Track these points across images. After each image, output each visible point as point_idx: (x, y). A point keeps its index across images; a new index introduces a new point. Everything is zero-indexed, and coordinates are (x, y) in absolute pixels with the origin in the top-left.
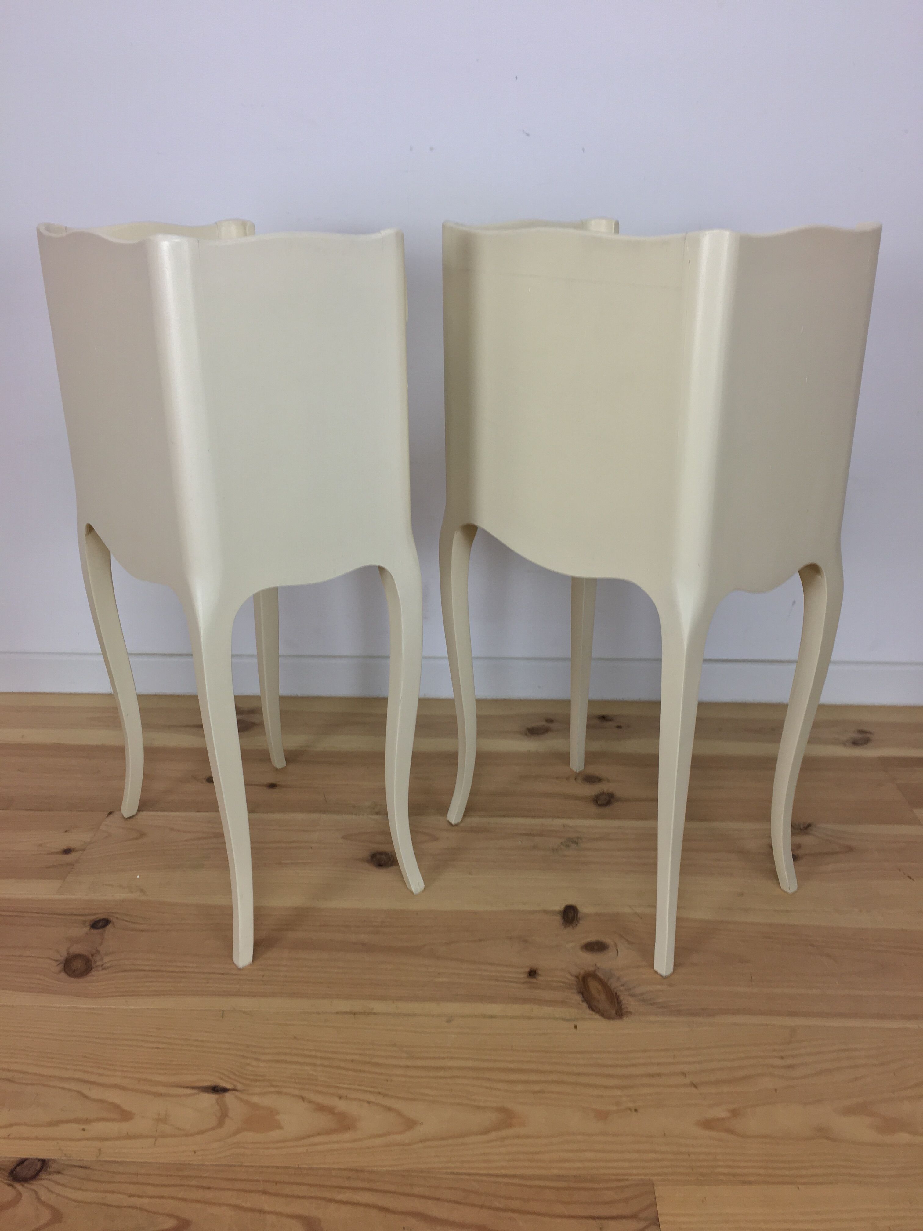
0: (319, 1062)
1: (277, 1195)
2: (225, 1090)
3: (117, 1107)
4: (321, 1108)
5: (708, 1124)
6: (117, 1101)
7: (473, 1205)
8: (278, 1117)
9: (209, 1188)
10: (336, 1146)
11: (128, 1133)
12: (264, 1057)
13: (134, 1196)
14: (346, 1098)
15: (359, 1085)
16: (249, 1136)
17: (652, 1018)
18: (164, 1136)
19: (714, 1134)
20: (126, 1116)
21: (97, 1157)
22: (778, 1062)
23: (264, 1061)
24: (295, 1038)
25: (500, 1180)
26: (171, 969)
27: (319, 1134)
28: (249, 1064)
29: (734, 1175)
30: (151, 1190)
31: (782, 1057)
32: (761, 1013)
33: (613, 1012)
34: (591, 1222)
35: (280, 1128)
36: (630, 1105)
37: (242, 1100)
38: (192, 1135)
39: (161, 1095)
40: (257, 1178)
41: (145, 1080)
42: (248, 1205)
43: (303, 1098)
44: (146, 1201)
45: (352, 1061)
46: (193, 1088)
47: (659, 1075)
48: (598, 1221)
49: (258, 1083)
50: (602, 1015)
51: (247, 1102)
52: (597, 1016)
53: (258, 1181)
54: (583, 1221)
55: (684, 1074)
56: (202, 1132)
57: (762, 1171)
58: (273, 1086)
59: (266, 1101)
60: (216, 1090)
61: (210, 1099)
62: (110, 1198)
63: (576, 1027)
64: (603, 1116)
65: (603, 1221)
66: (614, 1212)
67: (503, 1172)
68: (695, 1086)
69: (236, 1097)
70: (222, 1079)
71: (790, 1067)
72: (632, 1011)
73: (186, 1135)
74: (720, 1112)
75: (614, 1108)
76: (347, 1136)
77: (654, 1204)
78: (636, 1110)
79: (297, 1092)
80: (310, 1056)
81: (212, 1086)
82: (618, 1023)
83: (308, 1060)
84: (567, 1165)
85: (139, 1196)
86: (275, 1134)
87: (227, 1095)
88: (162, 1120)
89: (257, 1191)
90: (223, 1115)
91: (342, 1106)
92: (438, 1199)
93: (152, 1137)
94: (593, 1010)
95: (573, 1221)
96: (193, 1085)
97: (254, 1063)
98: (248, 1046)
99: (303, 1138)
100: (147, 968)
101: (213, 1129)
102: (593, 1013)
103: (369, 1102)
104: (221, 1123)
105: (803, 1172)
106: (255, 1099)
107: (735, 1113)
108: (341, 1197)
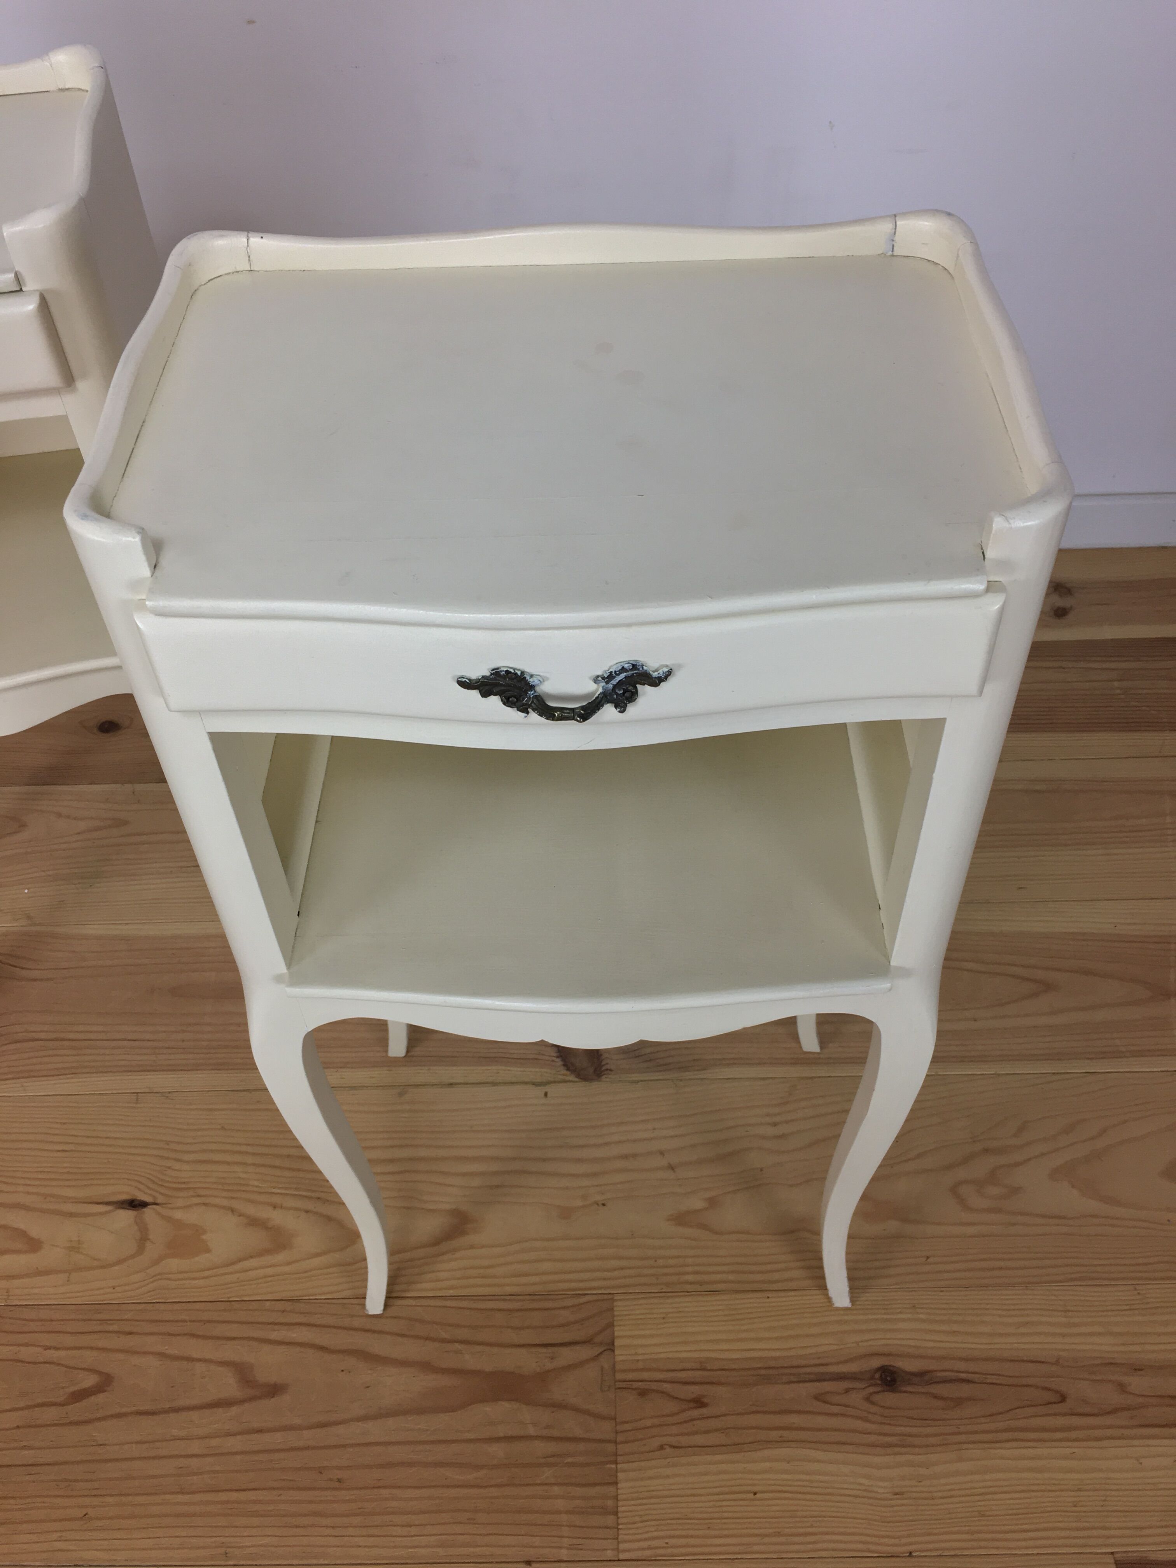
0: (250, 1160)
1: (205, 1337)
2: (144, 1205)
3: (22, 1234)
4: (254, 1222)
5: (680, 1219)
6: (22, 1226)
7: (417, 1337)
8: (204, 1237)
9: (131, 1333)
10: (270, 1271)
11: (37, 1268)
12: (187, 1157)
13: (49, 1348)
14: (281, 1207)
15: (296, 1189)
16: (174, 1264)
17: (636, 1077)
18: (79, 1269)
19: (688, 1231)
20: (34, 1245)
21: (6, 1300)
22: (770, 1131)
23: (188, 1162)
24: (223, 1128)
25: (449, 1303)
26: (71, 1036)
27: (252, 1257)
28: (169, 1168)
29: (701, 1283)
30: (69, 1340)
31: (775, 1124)
32: (761, 1063)
33: (591, 1070)
34: (544, 1350)
35: (208, 1250)
36: (599, 1198)
37: (163, 1217)
38: (111, 1265)
39: (71, 1215)
40: (183, 1317)
41: (53, 1196)
42: (174, 1352)
43: (232, 1210)
44: (63, 1353)
45: (289, 1156)
46: (108, 1203)
47: (634, 1156)
48: (550, 1350)
49: (181, 1194)
50: (578, 1076)
51: (169, 1219)
52: (572, 1078)
53: (185, 1321)
54: (534, 1350)
55: (662, 1153)
56: (120, 1262)
57: (731, 1277)
58: (199, 1196)
59: (192, 1217)
60: (134, 1204)
61: (127, 1216)
62: (26, 1353)
63: (546, 1094)
64: (566, 1213)
65: (555, 1349)
66: (566, 1337)
67: (451, 1292)
68: (672, 1168)
69: (158, 1214)
70: (139, 1189)
71: (782, 1136)
72: (612, 1067)
73: (103, 1267)
74: (697, 1203)
75: (579, 1203)
76: (281, 1257)
77: (611, 1325)
78: (604, 1205)
79: (225, 1202)
80: (240, 1152)
81: (129, 1200)
82: (595, 1086)
83: (238, 1158)
84: (524, 1280)
85: (56, 1349)
86: (202, 1259)
87: (147, 1211)
88: (74, 1248)
89: (185, 1335)
90: (143, 1239)
91: (277, 1217)
92: (380, 1332)
93: (65, 1271)
94: (568, 1069)
95: (523, 1351)
96: (106, 1200)
97: (177, 1166)
98: (168, 1143)
99: (233, 1263)
100: (43, 1036)
101: (132, 1257)
102: (568, 1073)
103: (307, 1212)
104: (141, 1249)
105: (776, 1276)
106: (178, 1215)
107: (713, 1203)
108: (274, 1335)
